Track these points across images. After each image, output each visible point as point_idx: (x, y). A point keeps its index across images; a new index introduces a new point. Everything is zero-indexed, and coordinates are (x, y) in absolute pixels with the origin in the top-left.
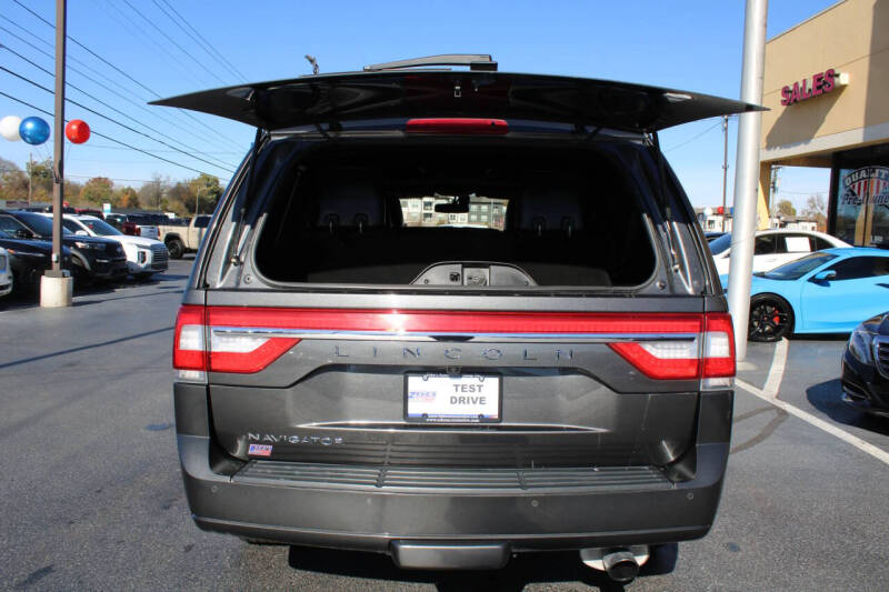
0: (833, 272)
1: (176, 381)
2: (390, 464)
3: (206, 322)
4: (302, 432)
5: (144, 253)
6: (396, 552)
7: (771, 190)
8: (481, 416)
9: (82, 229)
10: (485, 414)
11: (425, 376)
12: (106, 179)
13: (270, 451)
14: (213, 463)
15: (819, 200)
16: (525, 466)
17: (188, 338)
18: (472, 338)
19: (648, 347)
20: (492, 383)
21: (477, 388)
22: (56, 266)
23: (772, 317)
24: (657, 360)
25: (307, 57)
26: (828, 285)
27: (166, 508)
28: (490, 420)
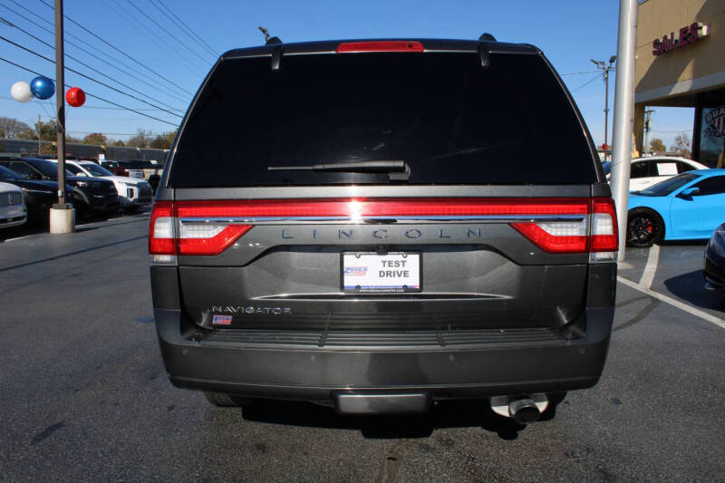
0: (697, 189)
1: (152, 265)
2: (330, 329)
3: (175, 214)
4: (256, 304)
5: (132, 190)
6: (336, 401)
7: (645, 130)
8: (405, 287)
9: (81, 171)
10: (408, 285)
11: (358, 253)
12: (100, 134)
13: (230, 321)
14: (183, 331)
15: (685, 137)
16: (442, 329)
17: (161, 228)
18: (395, 221)
19: (544, 227)
20: (413, 260)
21: (401, 264)
22: (61, 200)
23: (646, 226)
24: (552, 237)
25: (260, 28)
26: (692, 200)
27: (153, 378)
28: (413, 289)
